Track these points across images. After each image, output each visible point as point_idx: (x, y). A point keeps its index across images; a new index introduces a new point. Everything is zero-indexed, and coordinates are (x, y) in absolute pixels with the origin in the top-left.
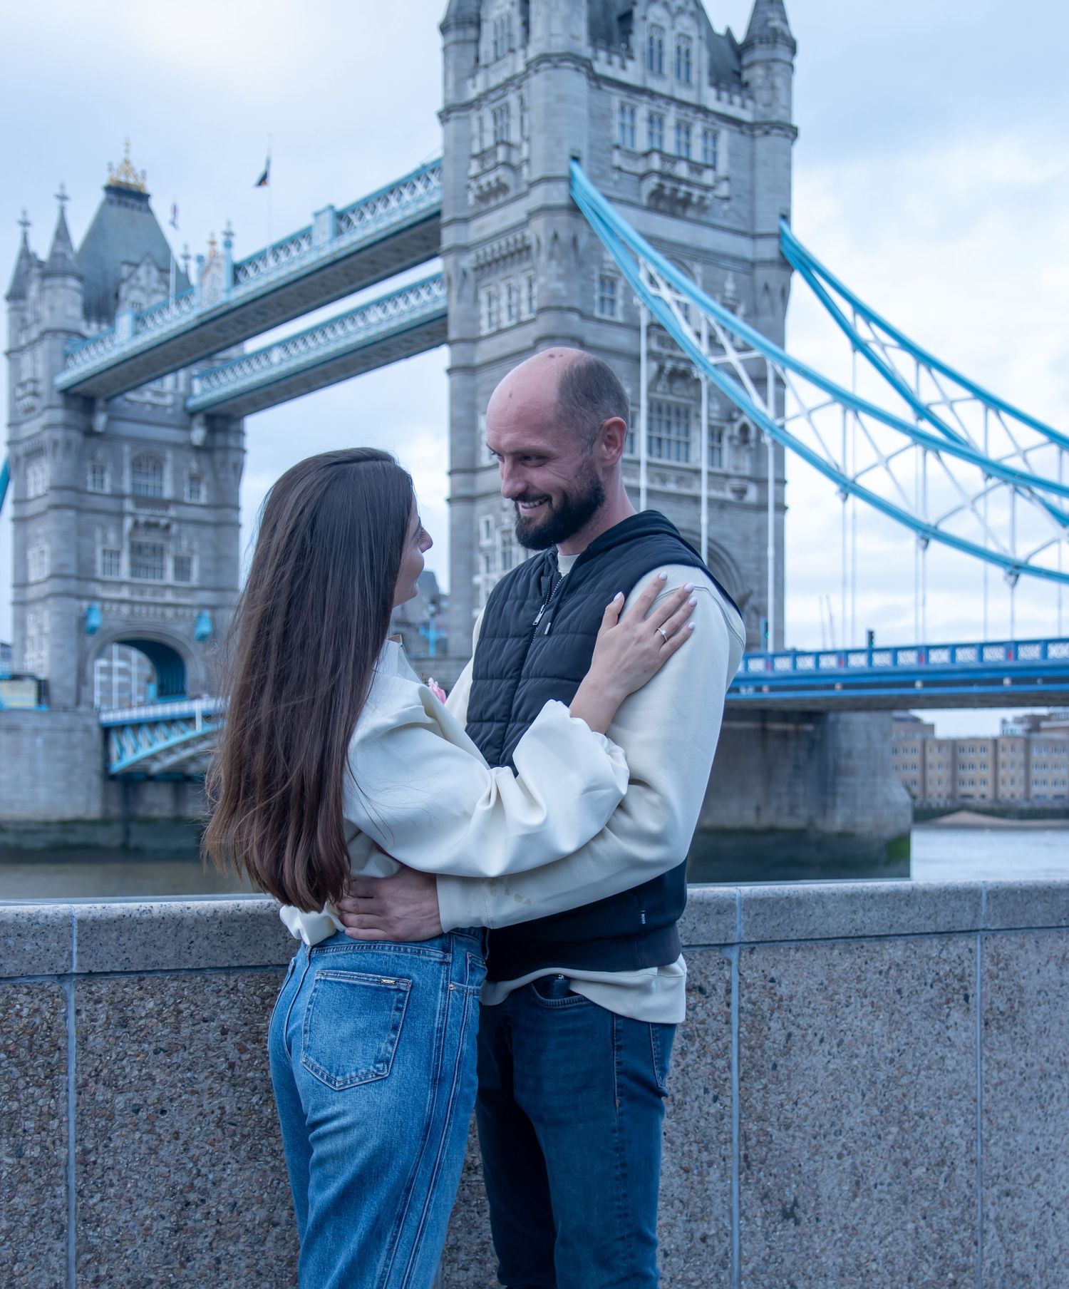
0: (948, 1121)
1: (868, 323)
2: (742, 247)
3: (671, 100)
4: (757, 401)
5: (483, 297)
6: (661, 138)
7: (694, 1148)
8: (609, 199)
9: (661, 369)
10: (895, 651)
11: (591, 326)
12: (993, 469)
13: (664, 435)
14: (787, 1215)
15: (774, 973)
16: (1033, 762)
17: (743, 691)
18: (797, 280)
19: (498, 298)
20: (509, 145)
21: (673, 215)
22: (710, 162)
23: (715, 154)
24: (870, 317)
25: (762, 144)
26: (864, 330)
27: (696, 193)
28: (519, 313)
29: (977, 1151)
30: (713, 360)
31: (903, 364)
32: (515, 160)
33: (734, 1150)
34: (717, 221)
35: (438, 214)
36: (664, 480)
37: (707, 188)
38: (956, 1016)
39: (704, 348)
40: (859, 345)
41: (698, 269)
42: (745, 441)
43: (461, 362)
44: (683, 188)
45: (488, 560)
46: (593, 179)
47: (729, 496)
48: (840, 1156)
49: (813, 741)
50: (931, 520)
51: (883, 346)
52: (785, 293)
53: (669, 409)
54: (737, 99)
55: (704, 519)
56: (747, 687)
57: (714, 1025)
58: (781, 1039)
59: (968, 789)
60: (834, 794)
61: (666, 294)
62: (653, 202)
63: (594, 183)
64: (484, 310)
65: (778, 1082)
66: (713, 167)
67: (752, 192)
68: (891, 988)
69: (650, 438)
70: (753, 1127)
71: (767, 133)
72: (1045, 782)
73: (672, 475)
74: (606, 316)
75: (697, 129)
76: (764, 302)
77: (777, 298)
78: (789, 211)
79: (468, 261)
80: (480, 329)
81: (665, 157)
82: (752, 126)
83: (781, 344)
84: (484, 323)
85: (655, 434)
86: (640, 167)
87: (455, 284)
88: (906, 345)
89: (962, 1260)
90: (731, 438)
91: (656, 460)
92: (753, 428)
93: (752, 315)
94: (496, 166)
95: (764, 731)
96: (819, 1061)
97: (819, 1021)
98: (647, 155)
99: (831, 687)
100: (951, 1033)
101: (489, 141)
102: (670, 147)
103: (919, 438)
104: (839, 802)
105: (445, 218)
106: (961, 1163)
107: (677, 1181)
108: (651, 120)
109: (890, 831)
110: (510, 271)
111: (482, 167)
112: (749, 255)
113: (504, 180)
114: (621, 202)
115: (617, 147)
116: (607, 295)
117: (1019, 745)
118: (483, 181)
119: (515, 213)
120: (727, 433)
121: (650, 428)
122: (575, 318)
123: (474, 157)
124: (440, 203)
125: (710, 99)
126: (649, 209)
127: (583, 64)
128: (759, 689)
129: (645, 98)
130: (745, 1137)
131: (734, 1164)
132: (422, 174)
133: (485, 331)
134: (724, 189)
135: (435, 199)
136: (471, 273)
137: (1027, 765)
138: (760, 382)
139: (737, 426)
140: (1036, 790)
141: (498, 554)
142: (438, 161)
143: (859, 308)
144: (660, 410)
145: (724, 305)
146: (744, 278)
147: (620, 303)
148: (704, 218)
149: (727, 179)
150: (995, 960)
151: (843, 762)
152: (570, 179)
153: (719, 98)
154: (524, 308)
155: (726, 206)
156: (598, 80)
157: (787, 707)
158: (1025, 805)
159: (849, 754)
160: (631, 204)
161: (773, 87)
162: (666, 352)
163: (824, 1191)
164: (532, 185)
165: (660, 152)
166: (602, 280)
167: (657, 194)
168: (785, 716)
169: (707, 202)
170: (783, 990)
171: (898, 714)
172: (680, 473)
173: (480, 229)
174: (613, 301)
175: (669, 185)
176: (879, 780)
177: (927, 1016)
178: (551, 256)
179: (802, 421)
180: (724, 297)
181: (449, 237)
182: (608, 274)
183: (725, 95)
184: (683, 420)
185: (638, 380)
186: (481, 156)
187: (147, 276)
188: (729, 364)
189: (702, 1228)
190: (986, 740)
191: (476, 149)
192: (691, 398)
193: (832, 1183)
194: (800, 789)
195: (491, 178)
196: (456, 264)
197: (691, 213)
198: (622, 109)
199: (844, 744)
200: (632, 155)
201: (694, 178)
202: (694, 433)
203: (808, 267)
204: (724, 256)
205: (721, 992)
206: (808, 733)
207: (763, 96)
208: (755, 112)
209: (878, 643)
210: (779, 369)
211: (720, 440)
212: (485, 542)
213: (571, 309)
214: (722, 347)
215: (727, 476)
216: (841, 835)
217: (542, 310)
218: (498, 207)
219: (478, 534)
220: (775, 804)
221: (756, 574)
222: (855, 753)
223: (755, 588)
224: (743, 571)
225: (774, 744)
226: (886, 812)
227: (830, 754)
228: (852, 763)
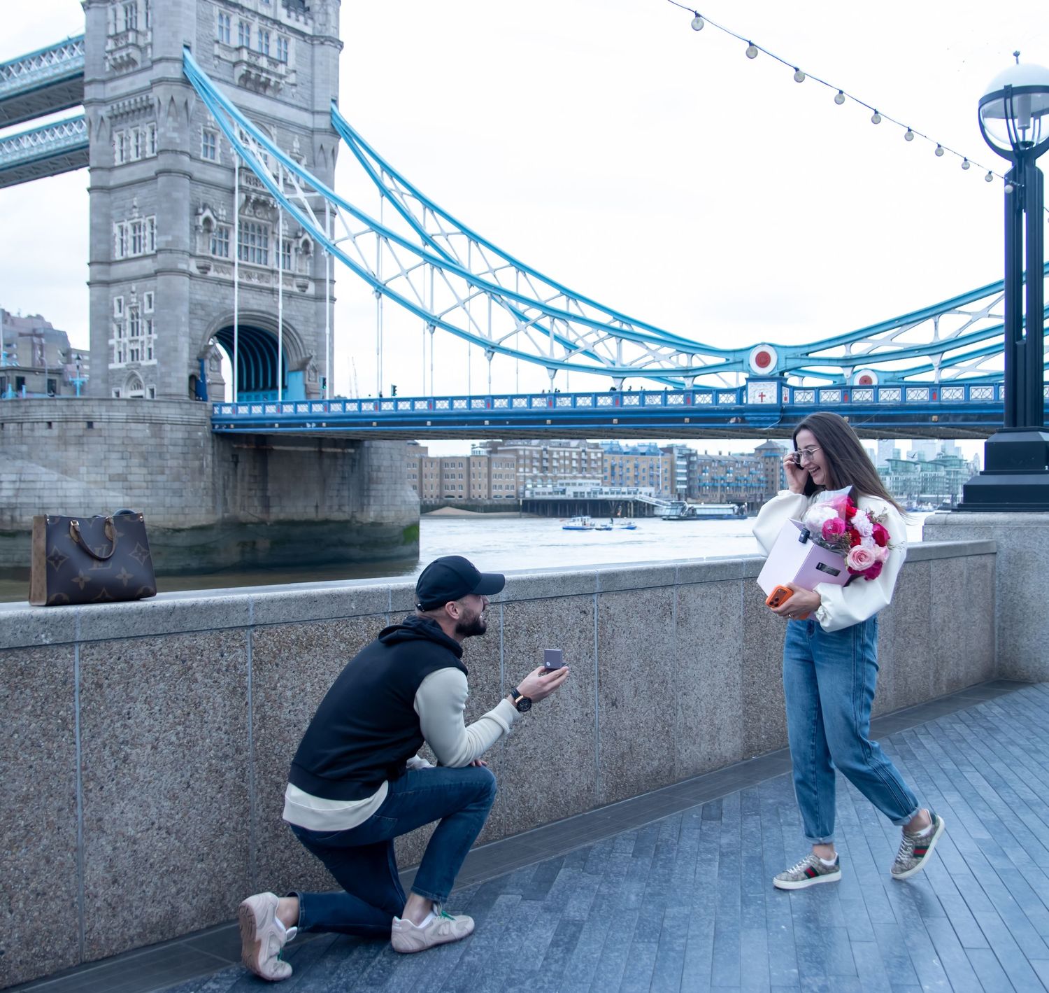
1: (391, 178)
2: (305, 119)
3: (256, 13)
4: (317, 226)
5: (116, 138)
6: (248, 39)
8: (211, 77)
9: (248, 199)
10: (413, 400)
11: (199, 165)
12: (473, 280)
13: (250, 245)
16: (493, 473)
17: (308, 425)
18: (343, 145)
19: (128, 140)
20: (137, 32)
21: (257, 93)
22: (283, 59)
23: (286, 54)
24: (393, 174)
25: (319, 50)
26: (388, 182)
27: (273, 79)
28: (144, 152)
30: (287, 196)
31: (415, 207)
32: (141, 42)
34: (287, 100)
35: (82, 75)
36: (249, 277)
37: (281, 77)
39: (281, 188)
40: (385, 192)
41: (274, 131)
42: (307, 252)
43: (100, 184)
44: (264, 75)
45: (119, 327)
46: (199, 62)
47: (296, 289)
49: (354, 460)
50: (436, 313)
51: (402, 194)
52: (334, 153)
53: (253, 226)
54: (302, 18)
55: (280, 306)
56: (311, 423)
59: (451, 492)
60: (369, 496)
61: (253, 147)
62: (242, 82)
63: (200, 66)
64: (117, 147)
66: (285, 63)
67: (312, 82)
69: (240, 247)
71: (322, 43)
72: (501, 487)
73: (256, 273)
74: (209, 159)
75: (274, 35)
76: (320, 158)
77: (329, 155)
78: (337, 97)
79: (104, 111)
80: (114, 160)
81: (251, 52)
82: (313, 37)
83: (333, 188)
84: (117, 156)
85: (243, 244)
86: (233, 57)
87: (95, 127)
88: (416, 194)
89: (670, 722)
90: (296, 249)
91: (243, 262)
92: (312, 243)
93: (312, 165)
94: (127, 46)
95: (321, 452)
98: (238, 49)
99: (370, 424)
101: (121, 28)
102: (254, 46)
103: (428, 259)
104: (372, 502)
105: (87, 78)
108: (241, 26)
109: (406, 522)
110: (136, 122)
111: (116, 45)
112: (310, 125)
113: (132, 56)
114: (220, 80)
115: (217, 42)
116: (209, 144)
117: (484, 461)
118: (117, 55)
119: (142, 81)
120: (294, 246)
121: (240, 240)
122: (186, 159)
123: (109, 37)
124: (83, 67)
125: (282, 15)
126: (239, 87)
128: (319, 425)
129: (237, 10)
132: (69, 44)
133: (118, 162)
134: (292, 78)
135: (79, 64)
136: (106, 119)
137: (489, 475)
138: (319, 212)
139: (301, 241)
140: (495, 492)
141: (128, 324)
142: (82, 36)
143: (385, 167)
144: (247, 227)
145: (292, 157)
146: (306, 140)
147: (219, 150)
148: (278, 97)
149: (295, 71)
151: (374, 474)
152: (183, 61)
153: (289, 16)
154: (148, 148)
155: (294, 90)
157: (336, 437)
158: (488, 502)
159: (379, 470)
160: (227, 82)
161: (327, 14)
162: (252, 187)
164: (154, 62)
165: (248, 48)
166: (206, 134)
167: (245, 78)
168: (335, 443)
169: (281, 86)
171: (409, 441)
172: (260, 272)
173: (114, 89)
174: (213, 149)
175: (254, 72)
176: (399, 487)
178: (169, 114)
179: (349, 242)
180: (292, 152)
181: (90, 92)
182: (211, 129)
183: (293, 14)
184: (263, 236)
185: (232, 206)
186: (116, 37)
188: (298, 199)
190: (462, 457)
191: (112, 32)
192: (268, 220)
194: (345, 493)
195: (124, 54)
196: (95, 112)
197: (269, 92)
198: (221, 16)
199: (375, 463)
200: (227, 48)
201: (271, 68)
202: (272, 246)
203: (350, 136)
204: (293, 124)
206: (351, 454)
207: (319, 18)
208: (314, 28)
209: (399, 395)
210: (333, 206)
211: (289, 251)
212: (117, 315)
213: (183, 153)
214: (292, 186)
215: (294, 276)
216: (373, 524)
217: (161, 152)
218: (128, 75)
219: (113, 308)
220: (328, 503)
221: (315, 344)
222: (382, 469)
223: (314, 354)
224: (305, 342)
225: (327, 462)
226: (403, 508)
227: (366, 469)
228: (380, 475)
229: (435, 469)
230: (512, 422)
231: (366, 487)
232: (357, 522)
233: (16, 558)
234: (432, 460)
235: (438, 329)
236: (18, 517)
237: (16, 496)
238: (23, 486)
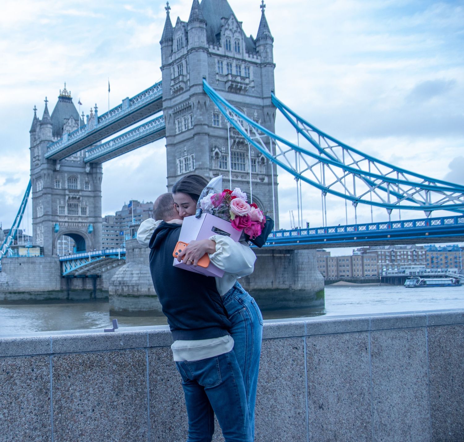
0: (363, 382)
1: (302, 124)
2: (259, 102)
3: (234, 58)
4: (267, 150)
5: (176, 122)
6: (231, 70)
7: (296, 389)
8: (215, 90)
9: (234, 142)
10: (317, 229)
11: (212, 129)
12: (346, 168)
13: (236, 162)
14: (320, 407)
15: (315, 343)
16: (365, 264)
18: (278, 111)
19: (181, 122)
20: (183, 76)
21: (236, 93)
22: (247, 76)
23: (249, 74)
24: (302, 121)
25: (264, 70)
26: (300, 126)
27: (243, 86)
28: (188, 127)
29: (371, 390)
30: (251, 138)
32: (185, 80)
33: (306, 390)
34: (251, 94)
35: (161, 98)
36: (237, 177)
37: (247, 84)
38: (364, 354)
39: (249, 135)
40: (299, 131)
41: (245, 109)
42: (263, 163)
43: (170, 143)
44: (239, 85)
46: (210, 84)
47: (259, 181)
48: (334, 392)
49: (290, 260)
50: (327, 186)
51: (307, 131)
52: (274, 115)
53: (238, 153)
54: (255, 57)
55: (251, 189)
56: (267, 243)
57: (300, 357)
58: (317, 361)
59: (343, 274)
60: (298, 277)
61: (235, 118)
62: (229, 90)
63: (211, 85)
64: (177, 126)
65: (317, 372)
66: (249, 78)
67: (262, 84)
68: (346, 347)
69: (232, 164)
70: (311, 384)
71: (265, 66)
72: (369, 270)
73: (240, 175)
74: (216, 126)
75: (243, 67)
76: (267, 119)
77: (272, 116)
78: (274, 89)
79: (171, 112)
80: (176, 132)
81: (232, 76)
82: (261, 64)
83: (274, 132)
84: (177, 130)
85: (234, 162)
86: (225, 79)
87: (168, 119)
88: (315, 130)
89: (368, 420)
90: (258, 162)
91: (234, 170)
92: (265, 159)
93: (264, 122)
94: (179, 82)
95: (273, 256)
96: (327, 366)
97: (327, 356)
98: (227, 75)
99: (296, 242)
100: (362, 358)
101: (177, 75)
102: (234, 72)
103: (321, 160)
104: (299, 279)
105: (163, 99)
106: (366, 394)
107: (292, 398)
108: (228, 65)
109: (317, 289)
110: (184, 114)
111: (175, 82)
112: (262, 104)
113: (181, 86)
114: (219, 90)
115: (217, 74)
116: (216, 119)
117: (360, 258)
118: (175, 87)
119: (186, 96)
120: (257, 161)
121: (232, 160)
122: (206, 127)
123: (172, 80)
124: (162, 94)
125: (246, 57)
126: (228, 92)
127: (206, 50)
128: (271, 243)
129: (226, 58)
130: (309, 387)
131: (306, 394)
132: (156, 86)
133: (178, 132)
134: (252, 84)
135: (160, 93)
136: (172, 115)
137: (363, 265)
138: (267, 144)
139: (260, 158)
140: (366, 273)
142: (161, 82)
143: (299, 119)
144: (235, 154)
145: (254, 120)
146: (260, 111)
147: (220, 121)
148: (246, 94)
149: (253, 81)
150: (374, 338)
151: (300, 266)
152: (203, 85)
153: (249, 57)
154: (190, 125)
155: (253, 89)
156: (210, 54)
157: (281, 249)
158: (363, 278)
159: (302, 264)
160: (223, 91)
161: (267, 52)
162: (236, 136)
163: (330, 401)
164: (191, 87)
165: (231, 74)
166: (214, 115)
167: (231, 87)
168: (280, 252)
169: (247, 89)
170: (317, 348)
171: (318, 249)
172: (242, 174)
173: (174, 102)
174: (218, 121)
175: (234, 84)
176: (313, 272)
177: (356, 354)
178: (198, 108)
179: (282, 156)
180: (254, 118)
181: (165, 104)
182: (216, 113)
183: (251, 56)
184: (242, 158)
185: (228, 145)
186: (174, 79)
187: (71, 122)
188: (257, 139)
189: (298, 411)
190: (348, 256)
191: (173, 78)
192: (245, 150)
193: (332, 399)
194: (286, 275)
195: (178, 86)
196: (167, 112)
197: (242, 92)
198: (218, 62)
199: (300, 260)
200: (222, 76)
201: (242, 81)
202: (246, 161)
203: (281, 107)
204: (254, 105)
205: (301, 348)
206: (288, 257)
207: (263, 55)
208: (261, 60)
209: (310, 227)
210: (274, 140)
211: (255, 163)
213: (205, 125)
214: (254, 133)
215: (258, 174)
216: (300, 290)
217: (195, 125)
218: (180, 94)
220: (278, 281)
221: (269, 205)
222: (304, 263)
223: (269, 210)
224: (264, 205)
225: (277, 261)
226: (315, 282)
227: (296, 264)
228: (303, 266)
229: (335, 263)
230: (369, 237)
231: (296, 272)
232: (293, 289)
233: (139, 307)
234: (332, 258)
235: (328, 194)
236: (140, 289)
237: (139, 280)
238: (142, 275)
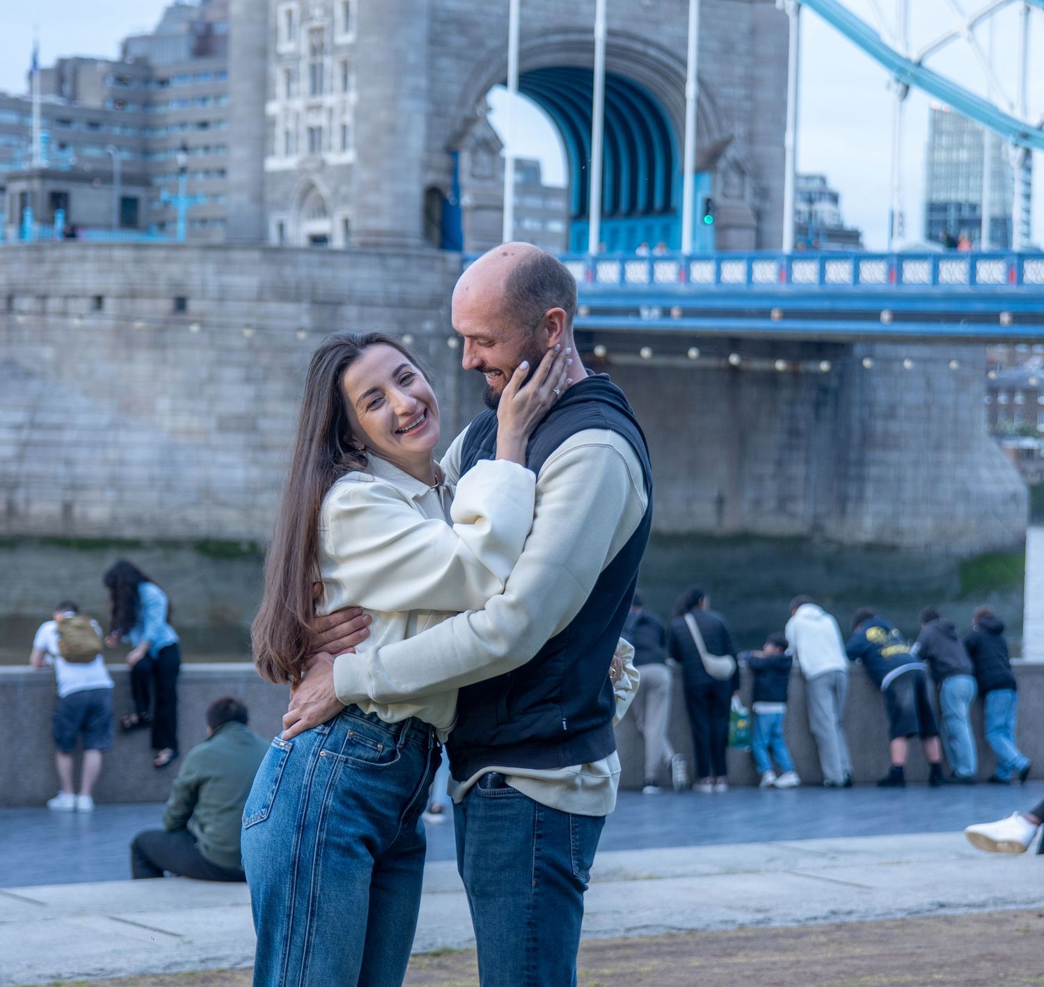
60: (861, 479)
95: (735, 370)
99: (875, 316)
104: (870, 491)
109: (969, 542)
141: (305, 67)
151: (879, 426)
159: (891, 413)
176: (948, 456)
194: (798, 470)
199: (882, 397)
206: (819, 375)
212: (285, 46)
216: (870, 547)
219: (274, 34)
220: (750, 494)
222: (901, 412)
225: (751, 394)
226: (960, 509)
227: (856, 412)
228: (894, 427)
231: (853, 455)
232: (828, 541)
236: (21, 507)
237: (20, 458)
238: (37, 436)
